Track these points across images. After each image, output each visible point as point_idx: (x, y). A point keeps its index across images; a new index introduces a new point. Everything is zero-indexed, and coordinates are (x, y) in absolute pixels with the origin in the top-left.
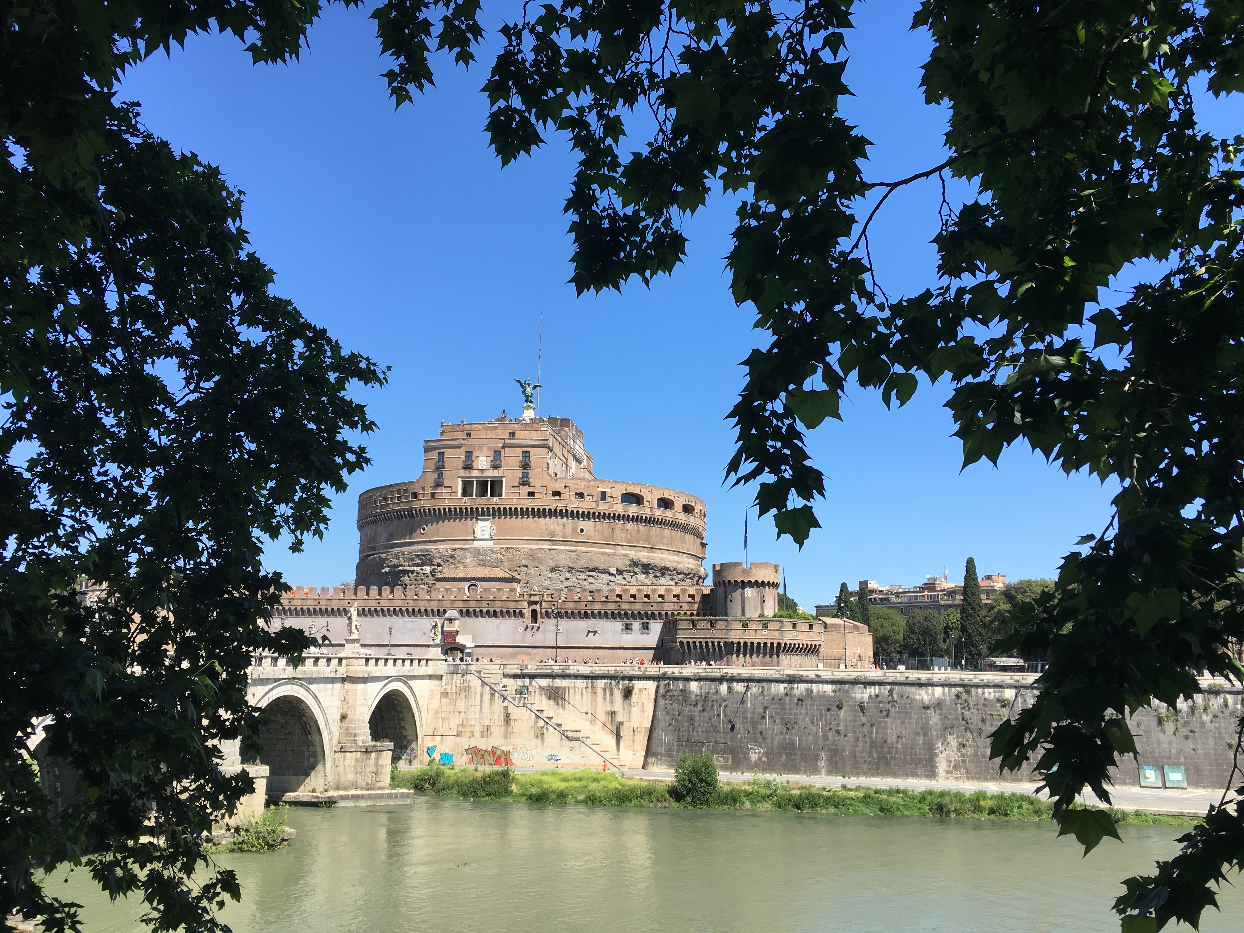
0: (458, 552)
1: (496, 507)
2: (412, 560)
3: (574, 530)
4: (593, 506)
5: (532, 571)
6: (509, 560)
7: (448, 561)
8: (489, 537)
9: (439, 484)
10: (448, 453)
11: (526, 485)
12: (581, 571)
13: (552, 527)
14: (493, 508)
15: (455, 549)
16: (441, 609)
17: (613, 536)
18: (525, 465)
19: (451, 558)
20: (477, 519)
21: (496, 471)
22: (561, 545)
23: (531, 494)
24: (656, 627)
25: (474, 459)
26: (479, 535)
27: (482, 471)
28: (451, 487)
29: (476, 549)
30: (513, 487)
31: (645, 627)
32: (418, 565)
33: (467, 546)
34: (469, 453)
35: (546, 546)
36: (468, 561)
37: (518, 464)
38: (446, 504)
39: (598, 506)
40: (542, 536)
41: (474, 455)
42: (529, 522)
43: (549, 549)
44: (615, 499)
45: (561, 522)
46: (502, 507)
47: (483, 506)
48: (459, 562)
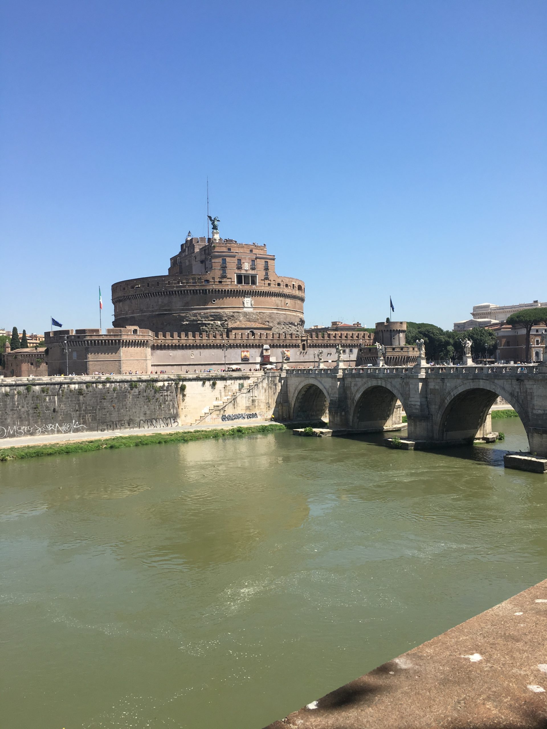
0: (236, 314)
2: (208, 318)
3: (285, 303)
4: (291, 291)
6: (261, 318)
7: (230, 318)
8: (251, 306)
9: (224, 276)
10: (228, 259)
11: (267, 279)
12: (287, 324)
13: (278, 302)
14: (253, 291)
15: (234, 312)
16: (261, 344)
17: (296, 307)
18: (266, 269)
19: (232, 317)
20: (244, 297)
21: (253, 271)
22: (281, 311)
23: (270, 285)
24: (355, 351)
25: (242, 264)
26: (246, 305)
27: (246, 270)
28: (231, 278)
29: (245, 312)
30: (262, 280)
31: (351, 351)
32: (212, 320)
33: (240, 311)
34: (239, 260)
35: (275, 311)
36: (241, 318)
37: (263, 268)
38: (229, 288)
39: (293, 292)
40: (274, 306)
41: (242, 261)
42: (268, 299)
43: (277, 313)
44: (296, 288)
45: (280, 300)
46: (257, 291)
47: (248, 290)
48: (237, 319)
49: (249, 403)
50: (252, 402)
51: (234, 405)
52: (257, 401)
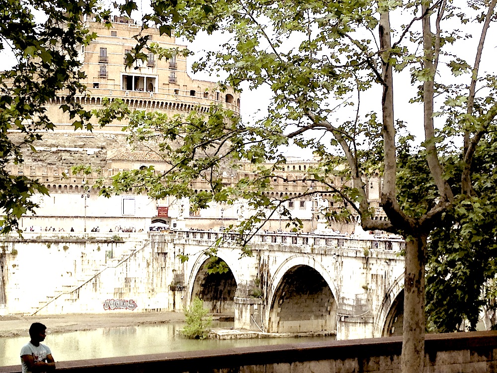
0: (120, 138)
1: (152, 101)
2: (74, 142)
7: (111, 144)
9: (103, 76)
10: (110, 49)
11: (173, 83)
15: (117, 135)
18: (173, 67)
19: (113, 142)
21: (151, 69)
23: (177, 92)
27: (140, 68)
28: (113, 80)
30: (164, 84)
32: (80, 146)
36: (129, 145)
37: (168, 66)
39: (215, 104)
44: (223, 99)
46: (156, 101)
47: (142, 99)
48: (121, 146)
49: (121, 284)
50: (126, 282)
51: (95, 285)
52: (133, 281)
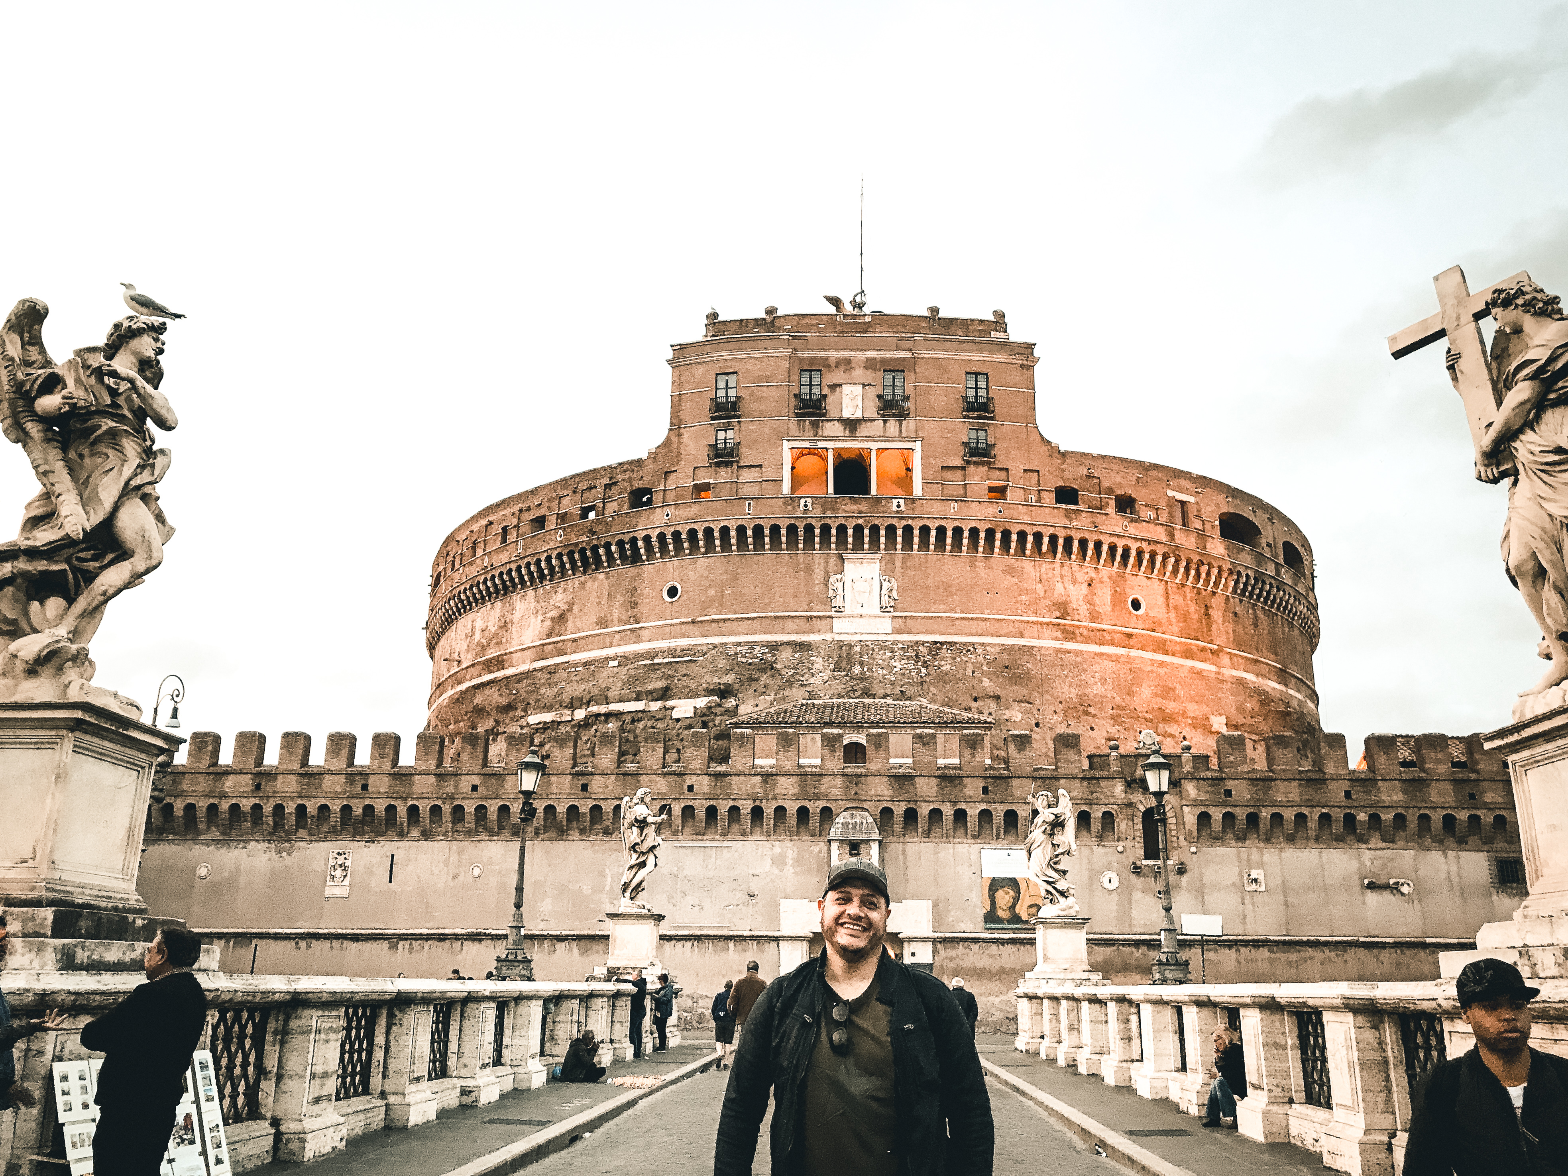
0: (785, 656)
1: (900, 525)
2: (635, 682)
3: (1117, 598)
4: (1160, 534)
5: (1015, 714)
6: (942, 678)
7: (751, 679)
8: (877, 611)
10: (747, 374)
11: (982, 464)
12: (1146, 719)
13: (1059, 586)
14: (889, 526)
15: (774, 647)
16: (815, 807)
17: (1209, 626)
18: (978, 410)
19: (763, 670)
20: (837, 559)
21: (892, 424)
22: (1087, 640)
23: (999, 492)
25: (825, 390)
26: (846, 604)
27: (852, 425)
28: (759, 466)
29: (840, 645)
30: (945, 467)
32: (654, 696)
33: (812, 638)
34: (811, 374)
35: (1048, 643)
36: (817, 680)
39: (1171, 536)
40: (1035, 613)
41: (828, 377)
42: (995, 571)
43: (1058, 651)
44: (1208, 526)
45: (1081, 576)
46: (916, 525)
47: (860, 521)
48: (790, 683)
